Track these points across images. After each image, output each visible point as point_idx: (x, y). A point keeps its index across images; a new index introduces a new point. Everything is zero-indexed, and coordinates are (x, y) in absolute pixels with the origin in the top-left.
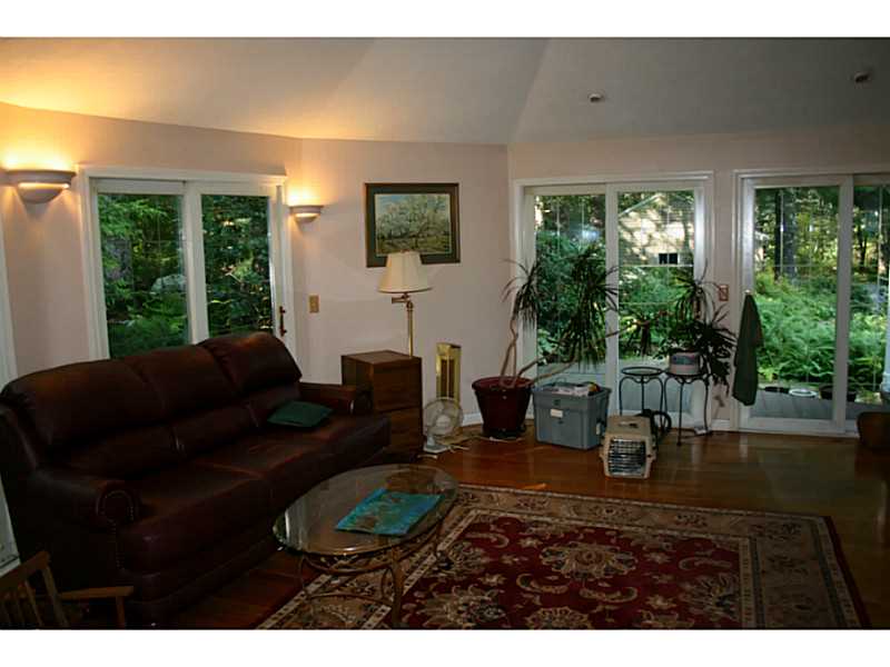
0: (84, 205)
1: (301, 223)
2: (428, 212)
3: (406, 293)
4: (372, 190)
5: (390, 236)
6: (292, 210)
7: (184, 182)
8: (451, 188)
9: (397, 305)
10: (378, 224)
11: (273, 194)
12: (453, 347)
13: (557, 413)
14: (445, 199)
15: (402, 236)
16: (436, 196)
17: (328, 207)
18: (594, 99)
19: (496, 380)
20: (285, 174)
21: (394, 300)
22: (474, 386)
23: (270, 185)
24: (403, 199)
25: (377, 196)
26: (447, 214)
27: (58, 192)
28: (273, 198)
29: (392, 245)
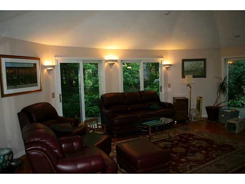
0: (120, 66)
1: (167, 68)
2: (198, 65)
3: (189, 84)
4: (183, 61)
5: (188, 71)
6: (165, 65)
7: (140, 60)
8: (204, 60)
9: (187, 87)
10: (185, 68)
11: (160, 62)
12: (200, 97)
13: (223, 116)
14: (202, 63)
15: (191, 71)
16: (200, 62)
17: (173, 65)
18: (236, 36)
19: (212, 107)
20: (163, 58)
21: (187, 86)
22: (206, 108)
23: (159, 60)
24: (191, 63)
25: (185, 62)
26: (203, 66)
27: (114, 63)
28: (160, 63)
29: (188, 73)
